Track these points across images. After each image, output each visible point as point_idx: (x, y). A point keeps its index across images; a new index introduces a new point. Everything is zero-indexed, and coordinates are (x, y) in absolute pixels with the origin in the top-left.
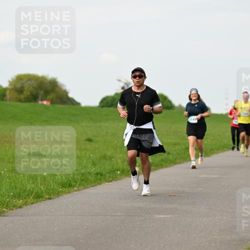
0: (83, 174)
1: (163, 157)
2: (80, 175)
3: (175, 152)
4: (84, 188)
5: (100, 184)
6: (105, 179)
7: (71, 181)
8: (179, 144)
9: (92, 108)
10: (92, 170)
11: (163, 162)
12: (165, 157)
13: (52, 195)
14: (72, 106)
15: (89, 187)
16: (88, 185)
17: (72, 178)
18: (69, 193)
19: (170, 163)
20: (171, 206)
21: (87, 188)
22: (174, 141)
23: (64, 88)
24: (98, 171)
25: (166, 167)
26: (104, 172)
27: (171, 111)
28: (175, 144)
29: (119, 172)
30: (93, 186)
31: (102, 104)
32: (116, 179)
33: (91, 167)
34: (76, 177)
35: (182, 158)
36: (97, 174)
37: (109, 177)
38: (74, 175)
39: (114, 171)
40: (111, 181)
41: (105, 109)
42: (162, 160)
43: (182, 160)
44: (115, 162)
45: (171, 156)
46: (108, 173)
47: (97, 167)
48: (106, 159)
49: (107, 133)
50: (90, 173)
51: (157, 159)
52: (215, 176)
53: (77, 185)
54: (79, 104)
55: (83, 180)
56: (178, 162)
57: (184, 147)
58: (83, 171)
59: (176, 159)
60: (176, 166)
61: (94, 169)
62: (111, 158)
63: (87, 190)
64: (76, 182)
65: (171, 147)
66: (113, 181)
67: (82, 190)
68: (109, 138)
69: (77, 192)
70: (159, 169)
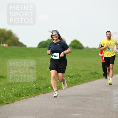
0: (28, 89)
1: (77, 78)
2: (26, 90)
3: (84, 75)
4: (29, 97)
5: (38, 95)
6: (41, 92)
7: (21, 93)
8: (86, 70)
9: (34, 48)
10: (33, 87)
11: (77, 82)
12: (78, 78)
13: (9, 101)
14: (21, 47)
15: (32, 97)
16: (31, 95)
17: (21, 91)
18: (20, 100)
19: (81, 82)
20: (82, 109)
21: (30, 97)
22: (83, 68)
23: (16, 36)
24: (37, 87)
25: (79, 84)
26: (41, 88)
27: (82, 50)
28: (84, 71)
29: (50, 88)
30: (34, 96)
31: (39, 46)
32: (48, 92)
33: (32, 84)
34: (24, 90)
35: (88, 79)
36: (37, 89)
37: (44, 90)
38: (22, 89)
39: (47, 87)
40: (45, 93)
41: (41, 49)
42: (76, 80)
43: (88, 80)
44: (48, 81)
45: (81, 78)
46: (43, 88)
47: (36, 84)
48: (42, 80)
49: (43, 63)
50: (32, 88)
51: (73, 80)
52: (108, 90)
53: (25, 95)
54: (25, 46)
55: (28, 93)
56: (86, 81)
57: (90, 72)
58: (28, 87)
59: (85, 79)
60: (85, 84)
61: (35, 86)
62: (45, 79)
63: (30, 99)
64: (24, 94)
65: (81, 72)
66: (47, 93)
67: (27, 98)
68: (44, 67)
69: (24, 100)
70: (74, 86)
